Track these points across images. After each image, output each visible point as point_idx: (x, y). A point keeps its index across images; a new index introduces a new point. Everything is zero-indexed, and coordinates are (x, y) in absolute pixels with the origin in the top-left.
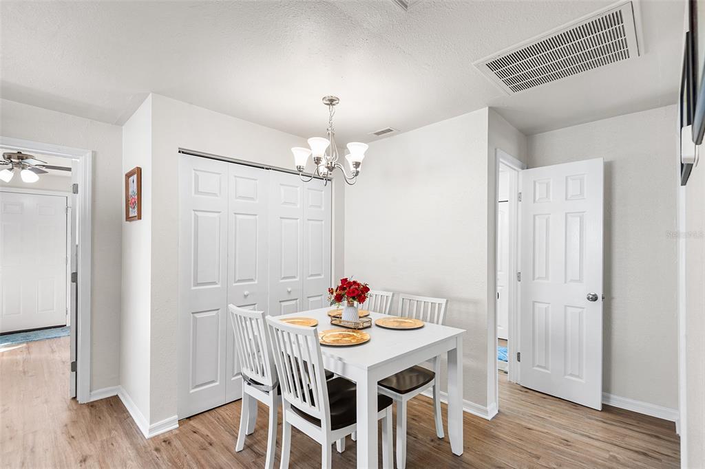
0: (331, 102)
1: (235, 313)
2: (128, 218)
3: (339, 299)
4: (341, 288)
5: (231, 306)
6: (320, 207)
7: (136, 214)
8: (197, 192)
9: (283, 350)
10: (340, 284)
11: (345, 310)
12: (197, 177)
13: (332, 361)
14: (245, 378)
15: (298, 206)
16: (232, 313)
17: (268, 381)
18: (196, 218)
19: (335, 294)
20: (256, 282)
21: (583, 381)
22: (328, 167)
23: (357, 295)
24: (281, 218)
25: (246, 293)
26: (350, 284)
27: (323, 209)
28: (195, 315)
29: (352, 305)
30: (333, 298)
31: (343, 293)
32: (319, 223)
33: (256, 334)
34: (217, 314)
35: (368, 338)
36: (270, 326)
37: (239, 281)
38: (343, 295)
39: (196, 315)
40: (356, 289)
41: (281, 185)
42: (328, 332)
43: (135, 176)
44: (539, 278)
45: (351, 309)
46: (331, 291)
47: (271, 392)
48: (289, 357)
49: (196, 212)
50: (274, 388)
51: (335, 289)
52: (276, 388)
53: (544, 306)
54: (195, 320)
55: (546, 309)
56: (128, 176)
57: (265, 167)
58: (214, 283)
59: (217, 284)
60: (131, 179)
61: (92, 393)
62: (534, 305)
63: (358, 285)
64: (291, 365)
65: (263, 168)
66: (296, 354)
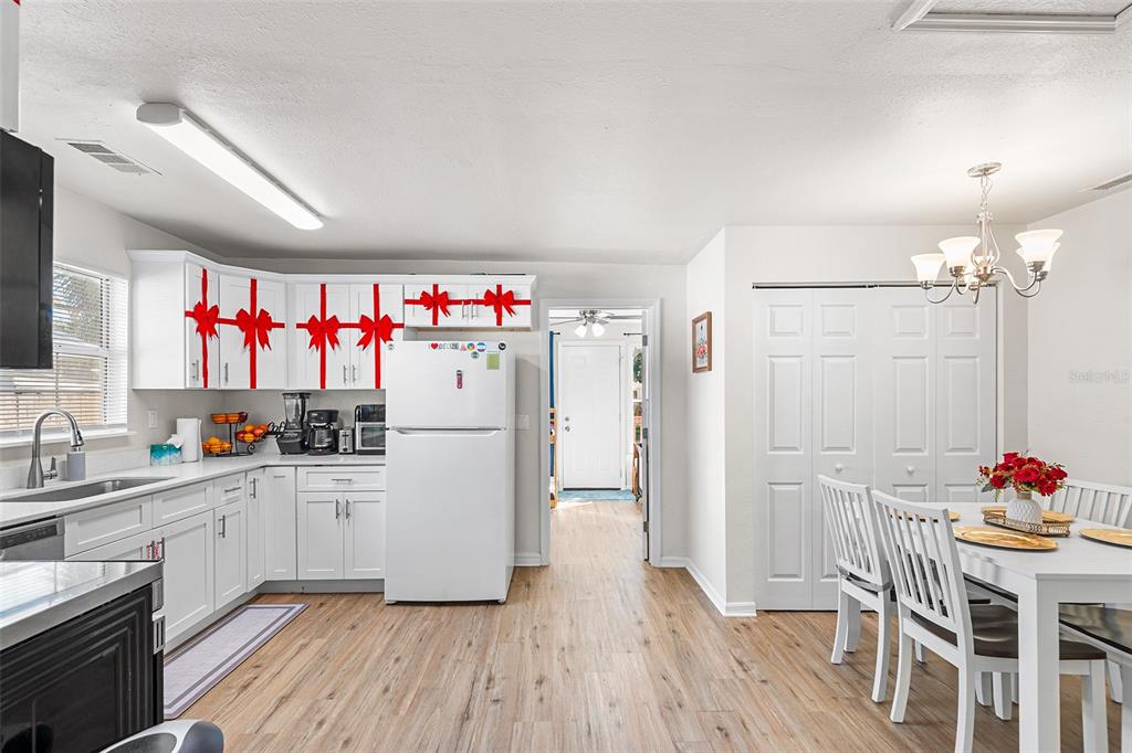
0: (985, 171)
1: (827, 485)
2: (696, 370)
3: (998, 483)
4: (1005, 467)
5: (820, 476)
6: (971, 334)
7: (706, 364)
8: (773, 333)
9: (899, 543)
10: (1001, 461)
11: (1012, 504)
12: (773, 315)
13: (977, 562)
14: (842, 571)
15: (926, 337)
16: (823, 486)
17: (876, 579)
18: (772, 364)
19: (991, 476)
20: (854, 452)
22: (979, 276)
23: (1035, 481)
25: (839, 466)
26: (1021, 462)
27: (978, 337)
28: (773, 486)
29: (1028, 497)
30: (987, 481)
31: (1006, 474)
32: (971, 361)
33: (857, 516)
34: (800, 489)
35: (1054, 546)
36: (878, 503)
37: (828, 449)
38: (1007, 479)
39: (775, 488)
40: (1033, 470)
41: (895, 307)
42: (978, 529)
43: (705, 321)
45: (1024, 503)
46: (985, 471)
47: (881, 594)
48: (909, 555)
49: (772, 358)
50: (885, 588)
51: (992, 467)
52: (889, 591)
54: (772, 491)
56: (695, 322)
57: (867, 284)
58: (795, 449)
59: (798, 450)
60: (699, 325)
61: (664, 558)
63: (1040, 464)
64: (912, 566)
65: (864, 287)
66: (919, 550)
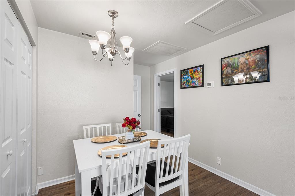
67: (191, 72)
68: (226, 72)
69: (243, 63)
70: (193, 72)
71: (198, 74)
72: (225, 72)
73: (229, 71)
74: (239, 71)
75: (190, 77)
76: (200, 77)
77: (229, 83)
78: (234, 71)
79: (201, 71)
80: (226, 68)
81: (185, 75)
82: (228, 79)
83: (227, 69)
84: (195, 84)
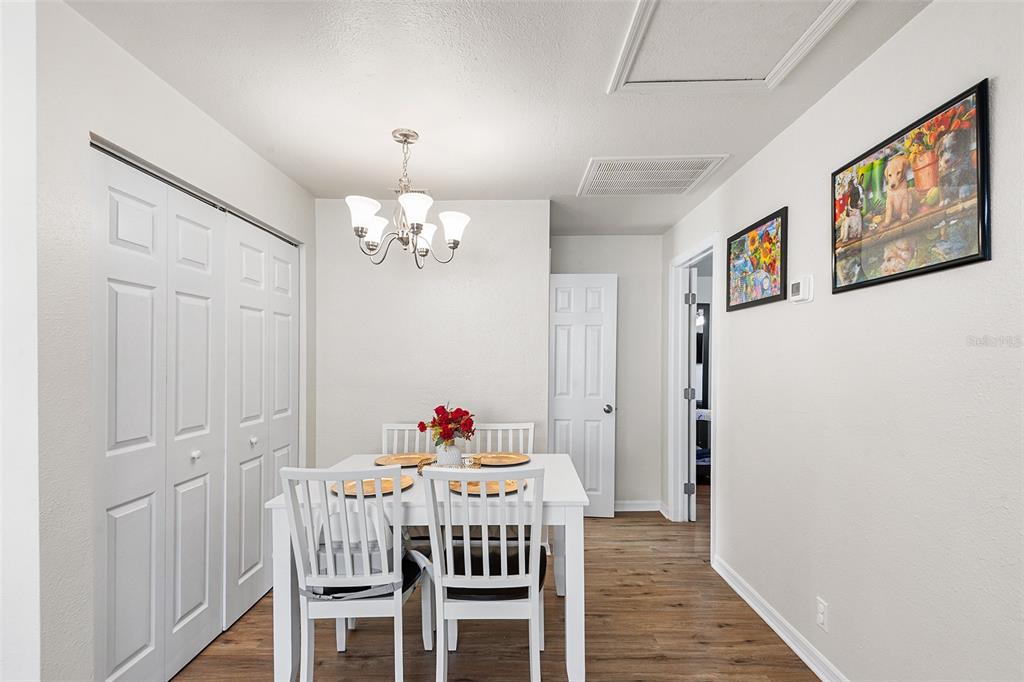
0: (406, 138)
6: (287, 291)
8: (115, 238)
12: (115, 206)
15: (262, 287)
18: (113, 295)
21: (599, 493)
24: (242, 307)
25: (195, 454)
27: (290, 294)
32: (286, 319)
34: (150, 503)
37: (183, 431)
39: (116, 512)
41: (242, 245)
44: (561, 394)
49: (112, 284)
53: (566, 423)
54: (114, 523)
55: (568, 426)
57: (220, 205)
58: (145, 439)
59: (148, 441)
62: (555, 424)
65: (214, 205)
67: (753, 241)
68: (846, 229)
69: (897, 184)
70: (757, 244)
71: (769, 246)
72: (843, 233)
73: (854, 225)
74: (887, 221)
75: (749, 264)
76: (774, 261)
77: (854, 281)
78: (870, 221)
79: (777, 234)
80: (845, 213)
81: (738, 257)
82: (851, 262)
83: (848, 215)
84: (763, 290)
